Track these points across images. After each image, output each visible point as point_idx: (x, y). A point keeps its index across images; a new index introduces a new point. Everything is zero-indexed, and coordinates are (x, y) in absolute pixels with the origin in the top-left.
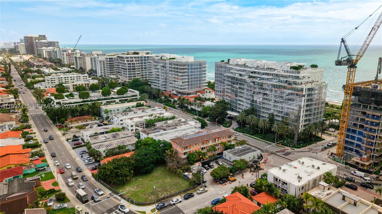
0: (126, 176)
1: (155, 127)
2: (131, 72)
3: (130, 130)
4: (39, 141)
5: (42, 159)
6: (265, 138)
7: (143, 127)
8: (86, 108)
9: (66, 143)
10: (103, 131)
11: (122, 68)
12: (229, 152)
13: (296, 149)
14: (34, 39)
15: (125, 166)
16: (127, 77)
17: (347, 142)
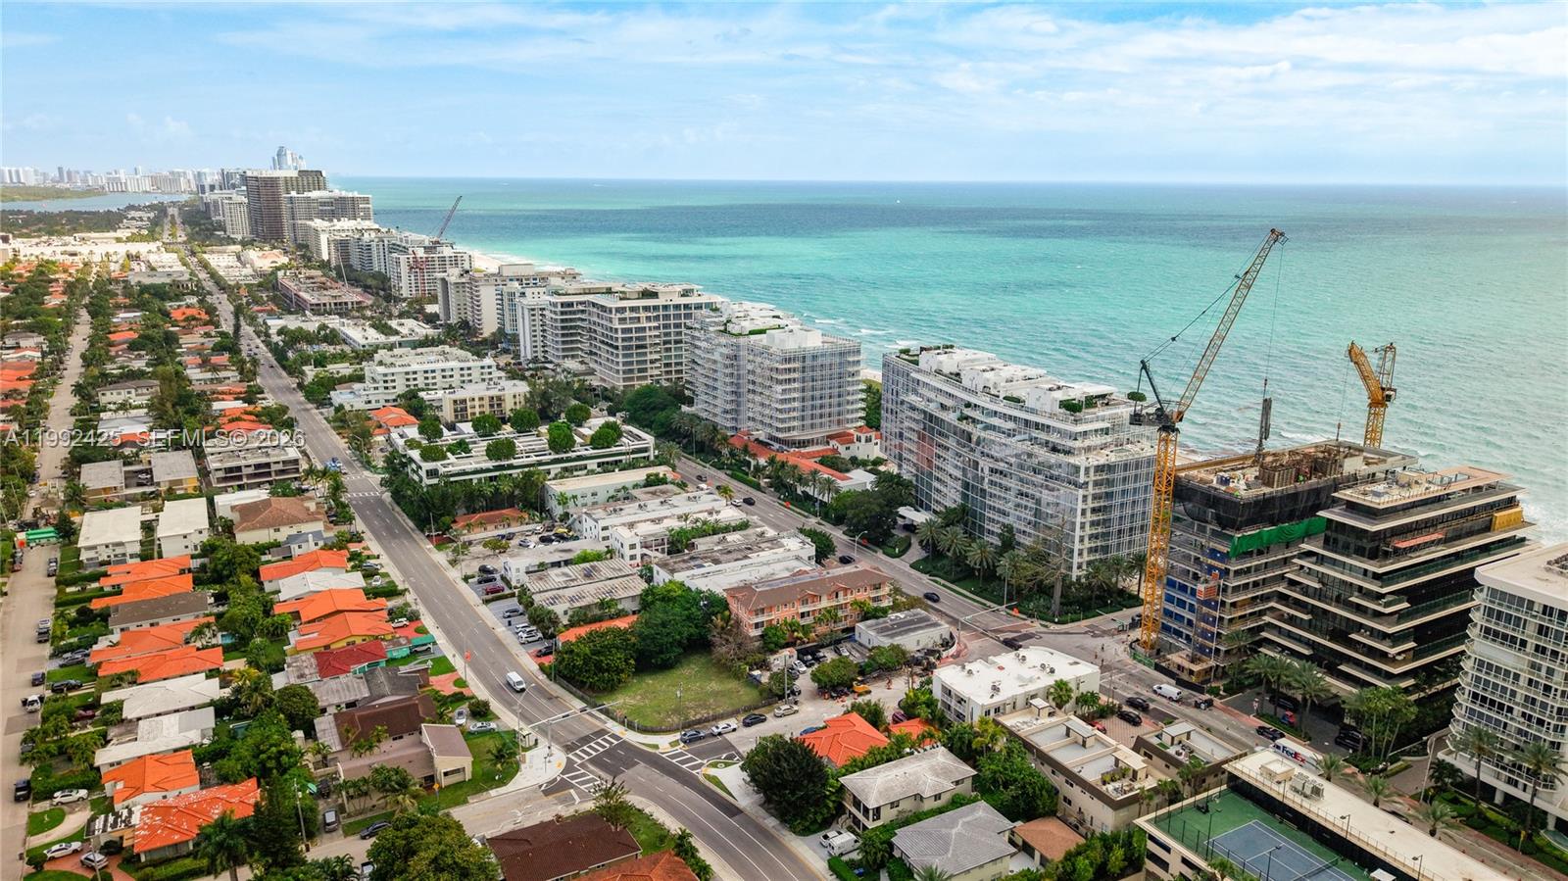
0: (619, 671)
1: (693, 553)
2: (631, 355)
3: (627, 558)
4: (394, 578)
5: (414, 625)
6: (984, 594)
7: (663, 549)
8: (506, 488)
9: (463, 586)
10: (556, 558)
11: (603, 342)
12: (868, 627)
13: (1053, 627)
14: (282, 189)
15: (617, 648)
16: (618, 371)
17: (1168, 613)
